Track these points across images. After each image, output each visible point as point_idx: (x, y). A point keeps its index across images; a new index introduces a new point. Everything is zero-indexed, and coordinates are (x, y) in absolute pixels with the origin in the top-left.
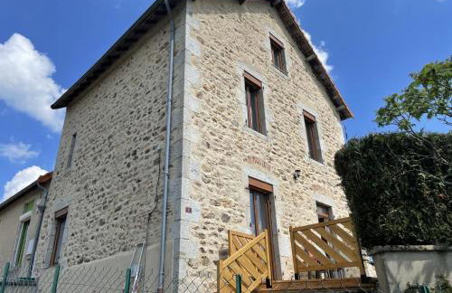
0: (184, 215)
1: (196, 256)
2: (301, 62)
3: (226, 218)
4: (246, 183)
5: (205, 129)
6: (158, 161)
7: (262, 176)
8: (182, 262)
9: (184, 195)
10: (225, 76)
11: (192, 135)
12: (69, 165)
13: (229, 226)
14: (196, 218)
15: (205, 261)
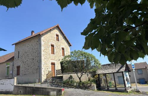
0: (42, 69)
1: (44, 74)
2: (62, 37)
3: (48, 69)
4: (51, 63)
5: (45, 56)
6: (38, 61)
7: (53, 61)
8: (42, 75)
9: (42, 67)
10: (48, 46)
11: (43, 58)
12: (19, 58)
13: (48, 70)
14: (44, 69)
15: (45, 75)
